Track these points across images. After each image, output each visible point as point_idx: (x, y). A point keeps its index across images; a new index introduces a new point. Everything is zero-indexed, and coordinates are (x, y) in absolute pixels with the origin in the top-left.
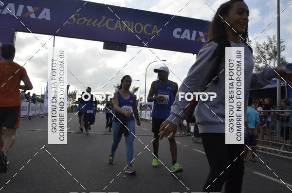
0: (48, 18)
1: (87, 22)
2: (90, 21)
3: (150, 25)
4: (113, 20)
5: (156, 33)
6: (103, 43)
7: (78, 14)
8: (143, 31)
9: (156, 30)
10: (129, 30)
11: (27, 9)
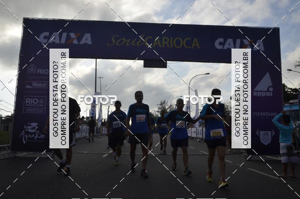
0: (89, 42)
3: (190, 39)
4: (151, 37)
5: (197, 46)
6: (143, 61)
7: (117, 36)
8: (183, 45)
9: (196, 43)
10: (168, 46)
11: (70, 36)
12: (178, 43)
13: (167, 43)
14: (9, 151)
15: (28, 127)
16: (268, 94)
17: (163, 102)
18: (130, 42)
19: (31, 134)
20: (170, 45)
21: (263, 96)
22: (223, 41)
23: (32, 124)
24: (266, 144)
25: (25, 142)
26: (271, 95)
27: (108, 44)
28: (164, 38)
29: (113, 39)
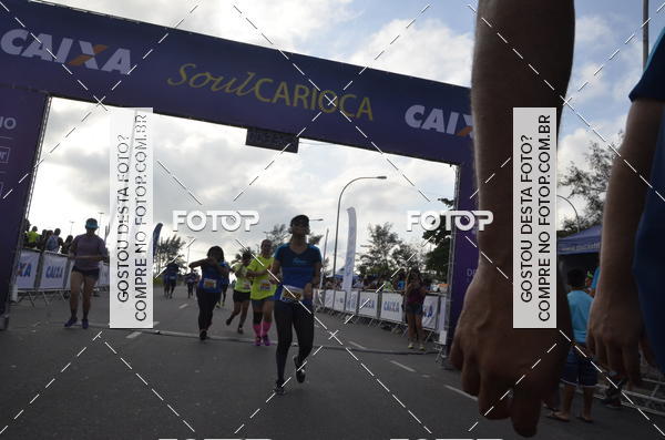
0: (126, 70)
2: (219, 80)
3: (354, 97)
4: (271, 81)
5: (367, 114)
6: (246, 130)
7: (194, 66)
9: (366, 107)
10: (306, 106)
11: (80, 49)
13: (303, 97)
17: (279, 228)
18: (221, 84)
20: (309, 104)
22: (422, 112)
27: (169, 82)
28: (298, 87)
29: (182, 71)
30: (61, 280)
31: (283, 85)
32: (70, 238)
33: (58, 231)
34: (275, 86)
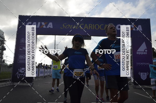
0: (52, 27)
1: (70, 27)
2: (71, 26)
3: (103, 25)
7: (66, 24)
8: (100, 28)
10: (92, 29)
11: (42, 24)
12: (97, 27)
13: (91, 27)
14: (10, 82)
15: (20, 70)
16: (145, 53)
19: (22, 73)
21: (142, 54)
23: (22, 68)
24: (144, 79)
25: (18, 78)
26: (146, 54)
27: (61, 28)
28: (89, 25)
29: (63, 25)
30: (43, 74)
31: (86, 24)
32: (44, 64)
33: (42, 63)
34: (84, 25)
